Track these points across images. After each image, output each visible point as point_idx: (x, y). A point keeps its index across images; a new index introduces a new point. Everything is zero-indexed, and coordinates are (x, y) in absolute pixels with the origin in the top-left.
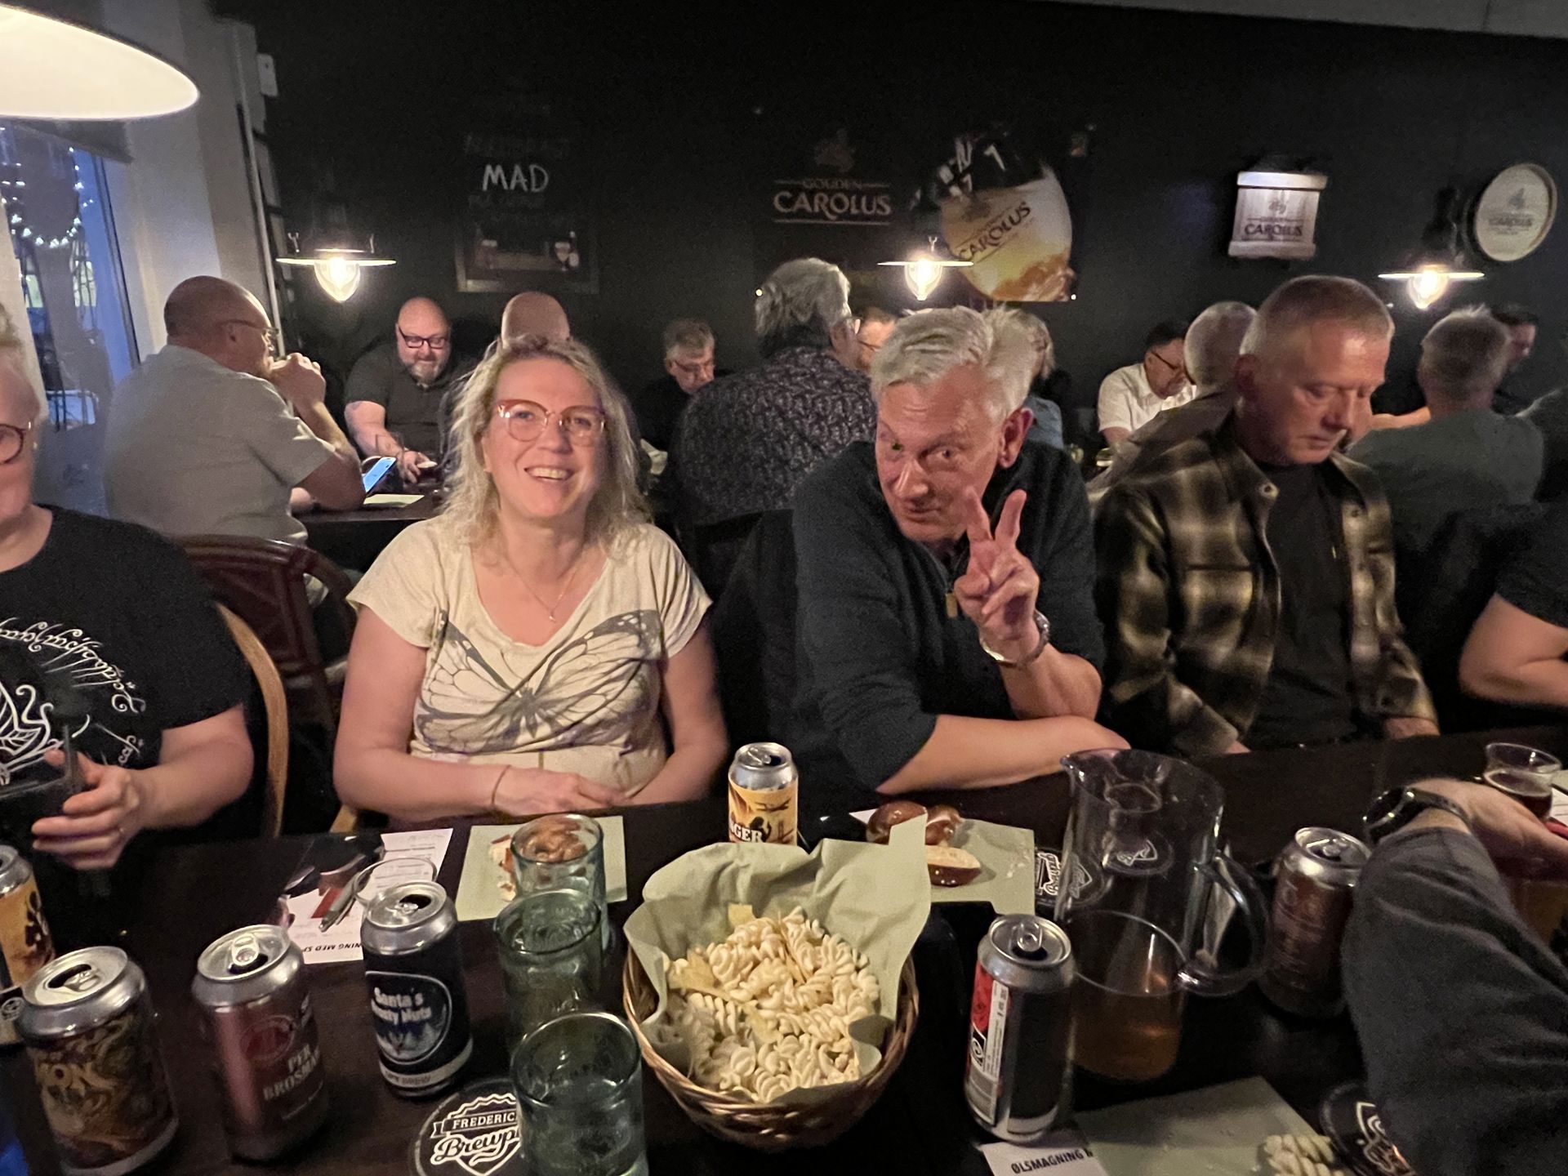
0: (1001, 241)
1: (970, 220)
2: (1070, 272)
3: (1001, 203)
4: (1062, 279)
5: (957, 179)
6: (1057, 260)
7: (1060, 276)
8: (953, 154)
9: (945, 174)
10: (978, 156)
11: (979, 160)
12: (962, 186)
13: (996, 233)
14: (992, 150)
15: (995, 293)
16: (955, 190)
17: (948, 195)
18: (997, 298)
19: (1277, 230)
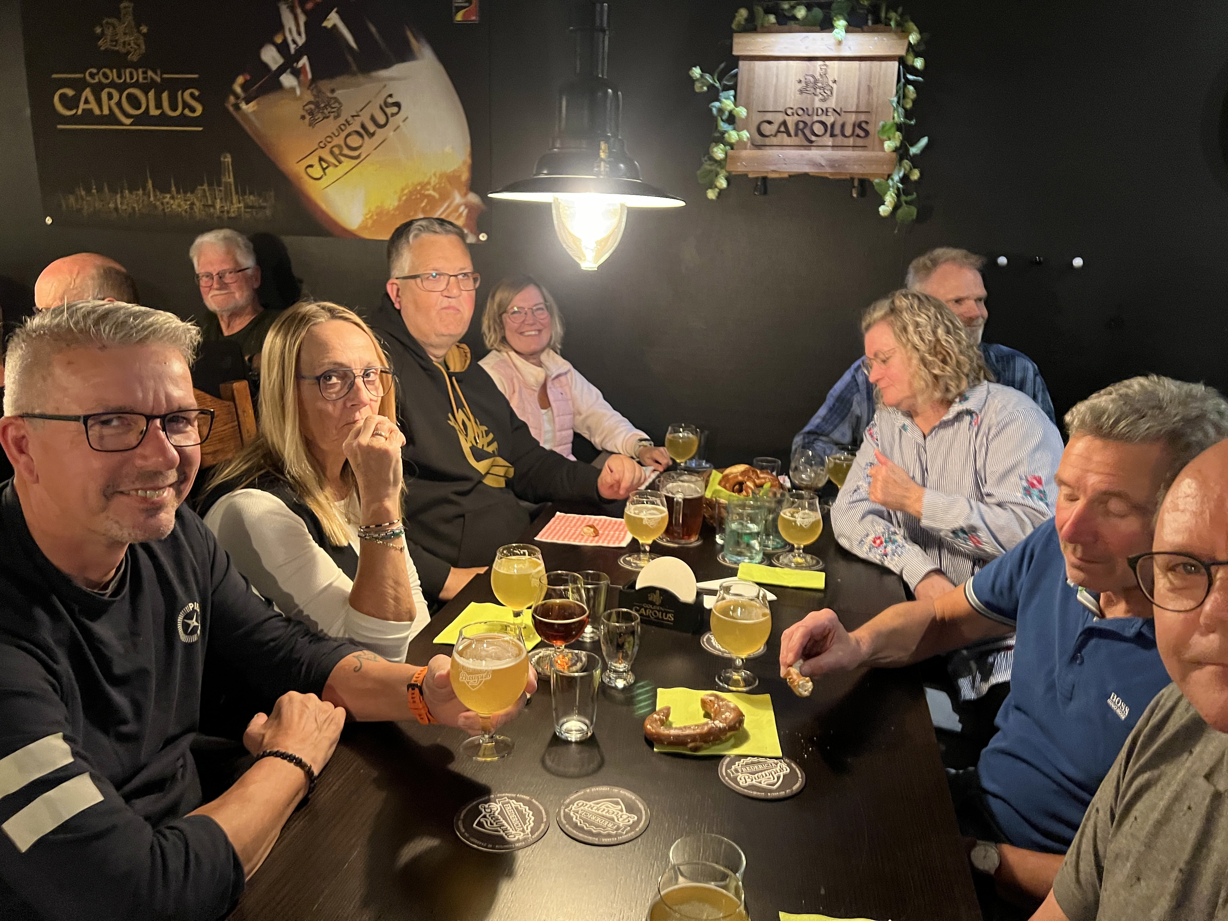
0: (363, 152)
2: (473, 199)
4: (462, 208)
5: (289, 64)
6: (452, 179)
7: (459, 206)
8: (280, 27)
9: (271, 57)
10: (314, 27)
11: (317, 34)
12: (297, 73)
13: (354, 141)
14: (333, 19)
15: (363, 227)
16: (288, 80)
17: (279, 86)
18: (366, 235)
19: (818, 129)
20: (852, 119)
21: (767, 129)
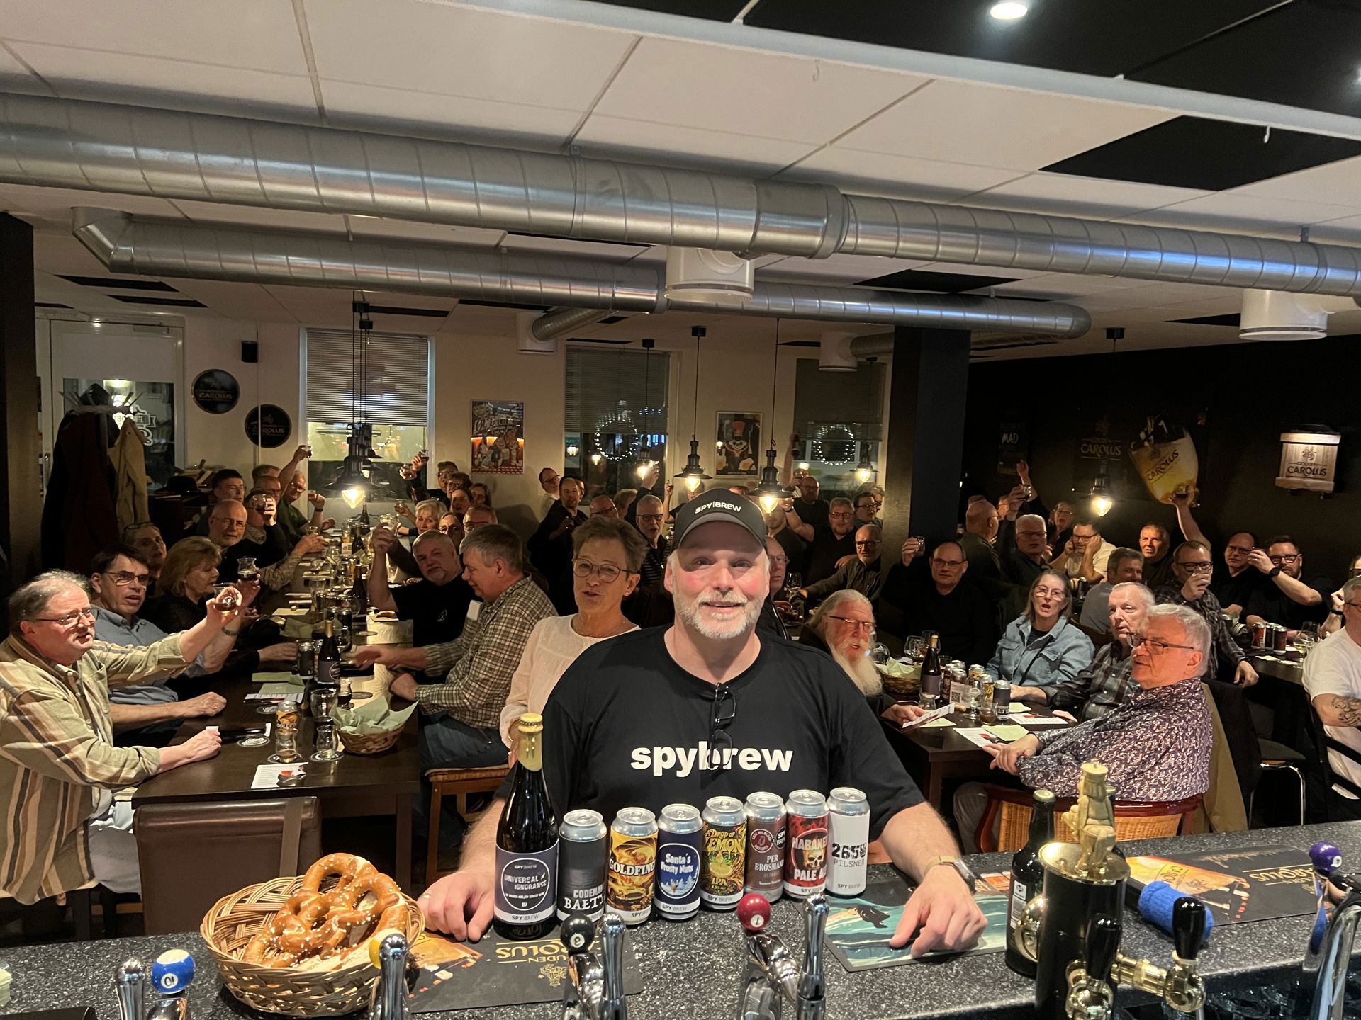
0: (1165, 470)
1: (1152, 459)
2: (1197, 490)
3: (1166, 451)
5: (1147, 439)
6: (1191, 482)
8: (1146, 425)
9: (1142, 435)
10: (1156, 425)
11: (1157, 427)
12: (1149, 441)
13: (1163, 466)
14: (1162, 423)
15: (1163, 499)
16: (1146, 444)
17: (1142, 446)
18: (1163, 502)
19: (1308, 471)
20: (1320, 467)
21: (1291, 470)
